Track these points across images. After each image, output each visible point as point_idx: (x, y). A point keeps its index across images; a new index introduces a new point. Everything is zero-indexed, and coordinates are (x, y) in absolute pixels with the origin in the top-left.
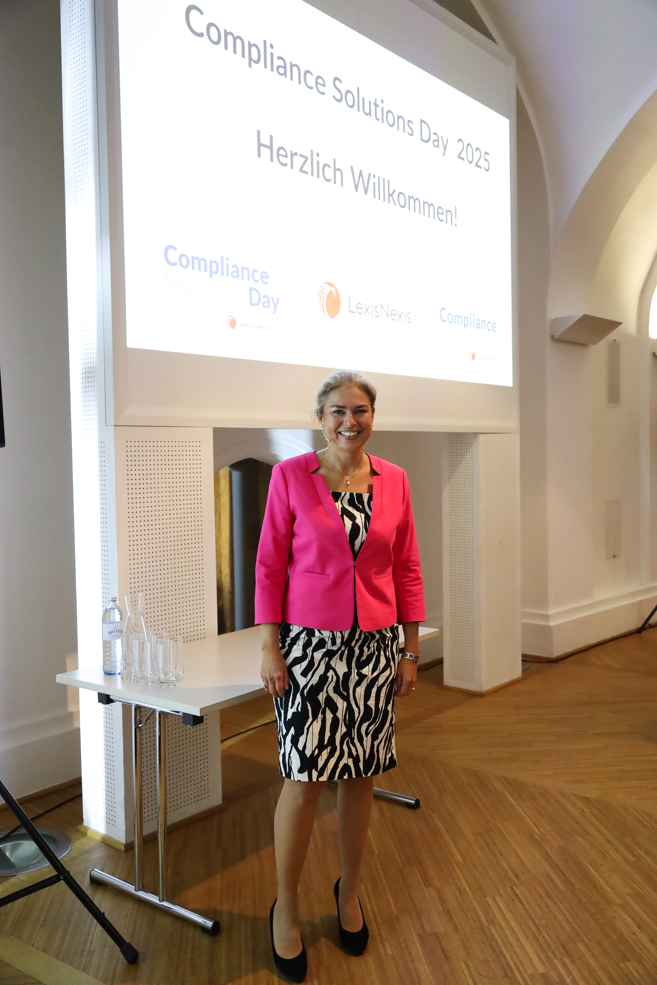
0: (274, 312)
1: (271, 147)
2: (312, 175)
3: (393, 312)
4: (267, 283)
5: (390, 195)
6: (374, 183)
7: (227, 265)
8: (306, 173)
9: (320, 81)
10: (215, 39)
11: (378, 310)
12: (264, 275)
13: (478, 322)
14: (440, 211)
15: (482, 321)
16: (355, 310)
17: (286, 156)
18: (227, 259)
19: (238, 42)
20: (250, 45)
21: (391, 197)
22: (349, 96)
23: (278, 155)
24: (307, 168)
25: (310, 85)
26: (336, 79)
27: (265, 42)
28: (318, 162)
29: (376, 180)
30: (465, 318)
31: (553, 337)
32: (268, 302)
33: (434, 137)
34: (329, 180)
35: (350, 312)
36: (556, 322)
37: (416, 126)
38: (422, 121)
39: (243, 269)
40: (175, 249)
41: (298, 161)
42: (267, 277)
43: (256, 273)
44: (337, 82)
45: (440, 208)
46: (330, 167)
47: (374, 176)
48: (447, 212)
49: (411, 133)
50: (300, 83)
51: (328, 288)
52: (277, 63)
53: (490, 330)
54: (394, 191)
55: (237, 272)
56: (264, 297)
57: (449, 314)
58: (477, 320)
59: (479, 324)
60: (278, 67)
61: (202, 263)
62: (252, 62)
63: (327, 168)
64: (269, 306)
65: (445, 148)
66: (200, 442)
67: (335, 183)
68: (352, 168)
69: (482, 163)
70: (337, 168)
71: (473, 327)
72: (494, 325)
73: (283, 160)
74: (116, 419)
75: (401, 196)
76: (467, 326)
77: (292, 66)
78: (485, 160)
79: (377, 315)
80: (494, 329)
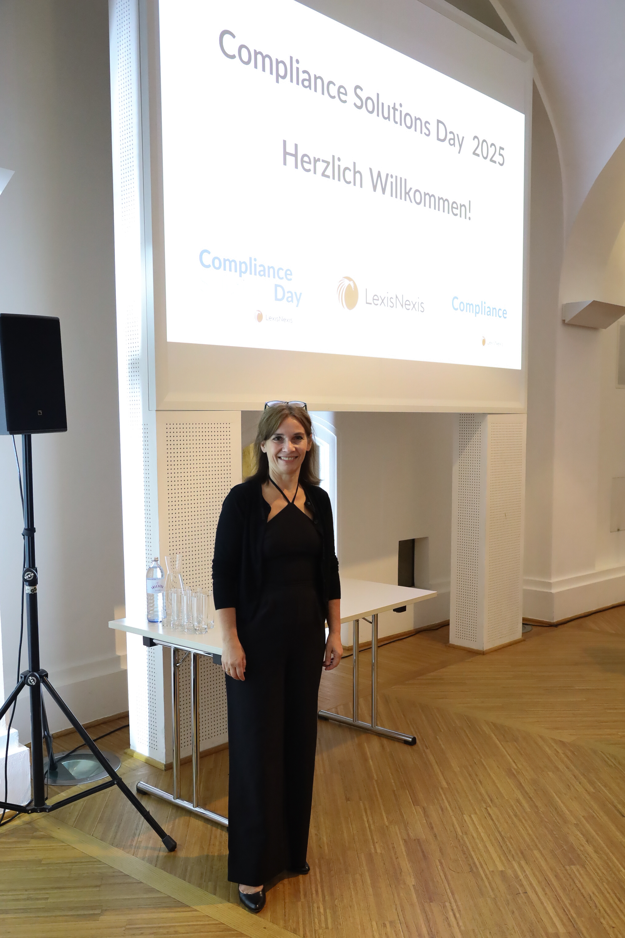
0: (297, 306)
1: (295, 155)
2: (334, 178)
3: (408, 303)
4: (291, 280)
5: (406, 193)
6: (392, 183)
7: (255, 265)
8: (328, 177)
9: (342, 90)
10: (246, 59)
11: (394, 301)
12: (288, 273)
13: (489, 310)
14: (455, 205)
15: (493, 309)
16: (371, 301)
17: (310, 163)
18: (255, 260)
19: (267, 60)
20: (278, 62)
21: (407, 195)
22: (369, 102)
23: (302, 161)
24: (329, 172)
25: (332, 95)
26: (357, 87)
27: (291, 58)
28: (339, 166)
29: (394, 180)
30: (476, 306)
31: (564, 321)
32: (292, 297)
33: (450, 136)
34: (349, 183)
35: (367, 303)
36: (567, 307)
37: (433, 127)
38: (439, 122)
39: (269, 268)
40: (209, 253)
41: (321, 166)
42: (291, 274)
43: (280, 271)
44: (358, 91)
45: (454, 202)
46: (350, 170)
47: (392, 176)
48: (461, 206)
49: (427, 133)
50: (323, 93)
51: (347, 282)
52: (302, 76)
53: (500, 317)
54: (411, 189)
55: (264, 271)
56: (288, 292)
57: (462, 303)
58: (488, 307)
59: (490, 311)
60: (304, 80)
61: (233, 264)
62: (280, 78)
63: (347, 171)
64: (292, 301)
65: (461, 146)
66: (229, 424)
67: (355, 185)
68: (371, 169)
69: (497, 158)
70: (356, 171)
71: (485, 314)
72: (505, 312)
73: (307, 166)
74: (157, 405)
75: (417, 193)
76: (478, 313)
77: (316, 78)
78: (500, 154)
79: (392, 305)
80: (505, 315)
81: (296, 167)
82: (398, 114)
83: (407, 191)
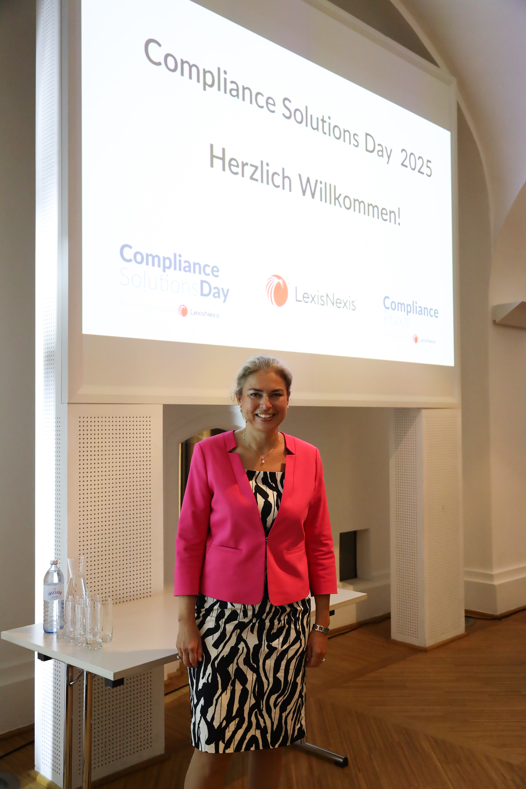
0: (224, 302)
1: (223, 159)
2: (262, 182)
3: (338, 301)
4: (217, 276)
5: (335, 199)
6: (321, 188)
7: (180, 261)
8: (257, 180)
9: (270, 101)
10: (172, 66)
11: (324, 299)
12: (215, 270)
13: (420, 309)
14: (384, 212)
15: (425, 308)
16: (301, 299)
17: (238, 166)
18: (180, 256)
19: (194, 69)
20: (205, 72)
21: (337, 201)
22: (298, 113)
23: (230, 165)
24: (257, 175)
25: (261, 105)
26: (285, 99)
27: (219, 69)
28: (268, 171)
29: (323, 186)
30: (407, 305)
31: (494, 322)
32: (219, 293)
33: (378, 148)
34: (278, 187)
35: (297, 301)
36: (497, 308)
37: (361, 139)
38: (367, 134)
39: (195, 264)
40: (130, 247)
41: (249, 170)
42: (218, 271)
43: (207, 268)
44: (287, 102)
45: (383, 209)
46: (279, 175)
47: (321, 183)
48: (391, 212)
49: (356, 144)
50: (251, 103)
51: (277, 280)
52: (230, 86)
53: (432, 316)
54: (340, 195)
55: (189, 267)
56: (215, 288)
57: (393, 302)
58: (420, 307)
59: (421, 311)
60: (231, 90)
61: (156, 259)
62: (207, 87)
63: (276, 176)
64: (219, 297)
65: (389, 157)
66: (150, 417)
67: (283, 188)
68: (300, 175)
69: (425, 170)
70: (285, 175)
71: (416, 313)
72: (436, 312)
73: (234, 169)
74: (70, 398)
75: (347, 199)
76: (410, 312)
77: (244, 89)
78: (428, 167)
79: (323, 303)
80: (436, 315)
81: (224, 169)
82: (326, 125)
83: (337, 196)
